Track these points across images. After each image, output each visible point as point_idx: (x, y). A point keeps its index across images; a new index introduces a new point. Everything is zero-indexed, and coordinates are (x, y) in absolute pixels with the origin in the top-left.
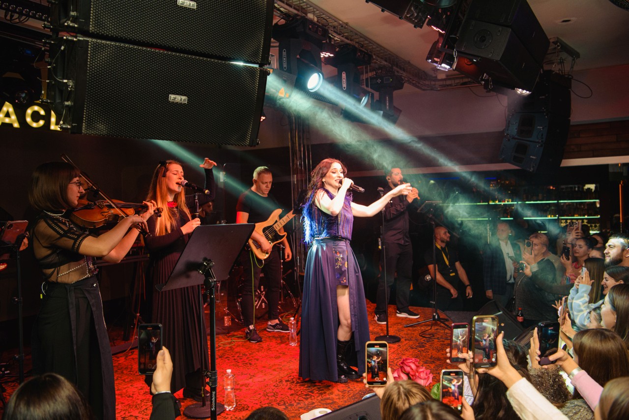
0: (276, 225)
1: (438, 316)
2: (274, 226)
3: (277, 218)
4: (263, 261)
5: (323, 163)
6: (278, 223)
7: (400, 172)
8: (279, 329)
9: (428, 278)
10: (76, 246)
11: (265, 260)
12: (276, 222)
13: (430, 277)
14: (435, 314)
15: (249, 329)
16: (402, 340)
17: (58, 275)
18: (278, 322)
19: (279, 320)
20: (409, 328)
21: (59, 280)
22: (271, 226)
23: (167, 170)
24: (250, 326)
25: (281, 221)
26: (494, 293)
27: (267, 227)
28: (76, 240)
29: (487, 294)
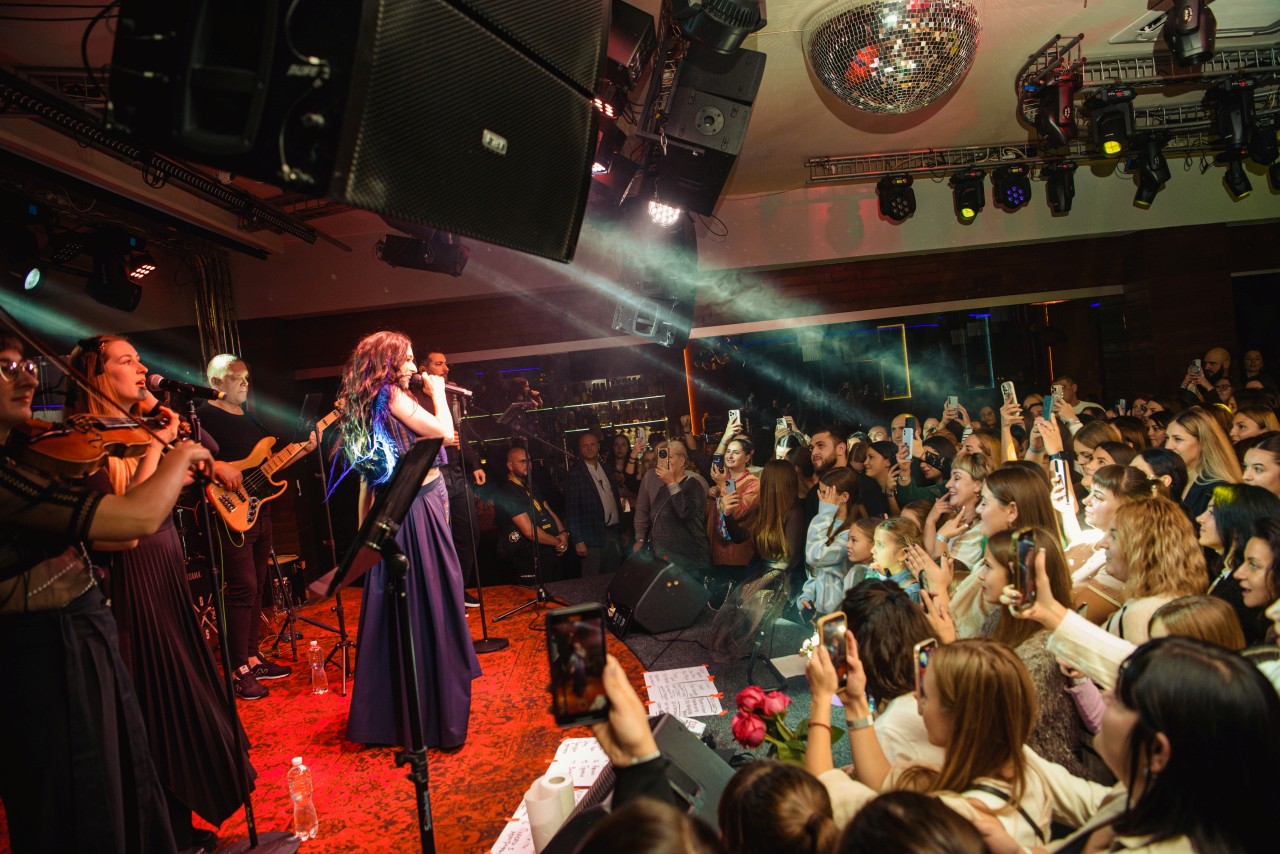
0: (265, 465)
1: (546, 593)
2: (262, 468)
3: (265, 453)
4: (243, 535)
5: (365, 344)
6: (270, 462)
7: (444, 360)
8: (263, 675)
9: (513, 538)
10: (80, 522)
11: (246, 533)
12: (266, 460)
13: (517, 535)
14: (541, 590)
15: (239, 674)
16: (511, 641)
17: (26, 593)
18: (259, 663)
19: (260, 658)
20: (502, 622)
21: (31, 605)
22: (256, 468)
23: (106, 357)
24: (241, 668)
25: (275, 458)
26: (588, 546)
27: (248, 470)
28: (78, 507)
29: (578, 550)
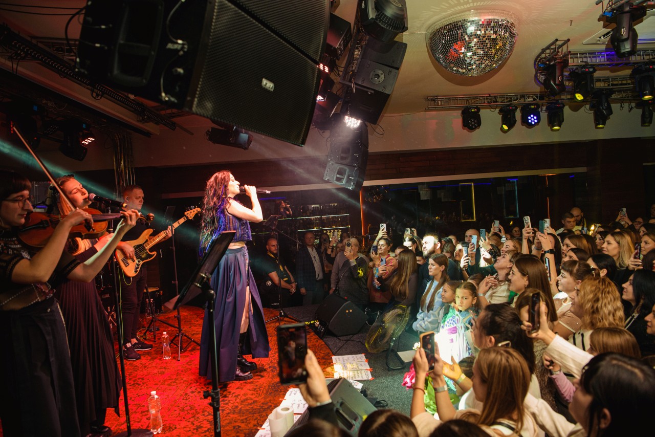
1: (284, 313)
2: (144, 245)
3: (147, 237)
4: (132, 279)
8: (138, 348)
9: (268, 284)
11: (133, 278)
12: (147, 241)
13: (270, 283)
14: (282, 311)
15: (126, 347)
18: (137, 342)
19: (137, 339)
22: (141, 245)
24: (127, 344)
25: (151, 241)
27: (137, 245)
29: (301, 292)
